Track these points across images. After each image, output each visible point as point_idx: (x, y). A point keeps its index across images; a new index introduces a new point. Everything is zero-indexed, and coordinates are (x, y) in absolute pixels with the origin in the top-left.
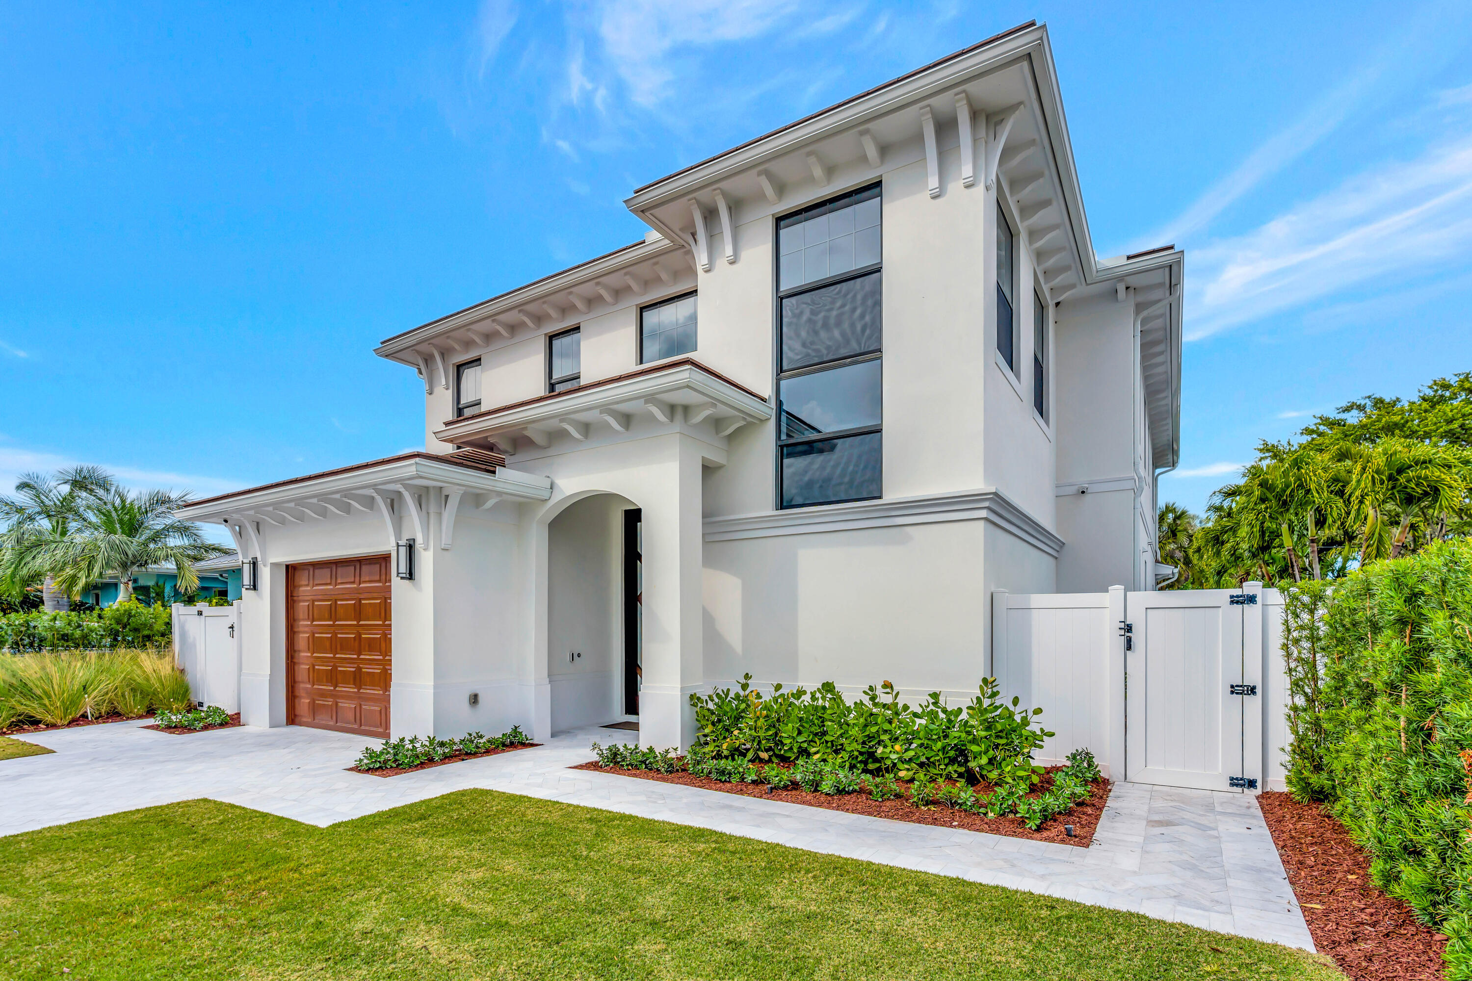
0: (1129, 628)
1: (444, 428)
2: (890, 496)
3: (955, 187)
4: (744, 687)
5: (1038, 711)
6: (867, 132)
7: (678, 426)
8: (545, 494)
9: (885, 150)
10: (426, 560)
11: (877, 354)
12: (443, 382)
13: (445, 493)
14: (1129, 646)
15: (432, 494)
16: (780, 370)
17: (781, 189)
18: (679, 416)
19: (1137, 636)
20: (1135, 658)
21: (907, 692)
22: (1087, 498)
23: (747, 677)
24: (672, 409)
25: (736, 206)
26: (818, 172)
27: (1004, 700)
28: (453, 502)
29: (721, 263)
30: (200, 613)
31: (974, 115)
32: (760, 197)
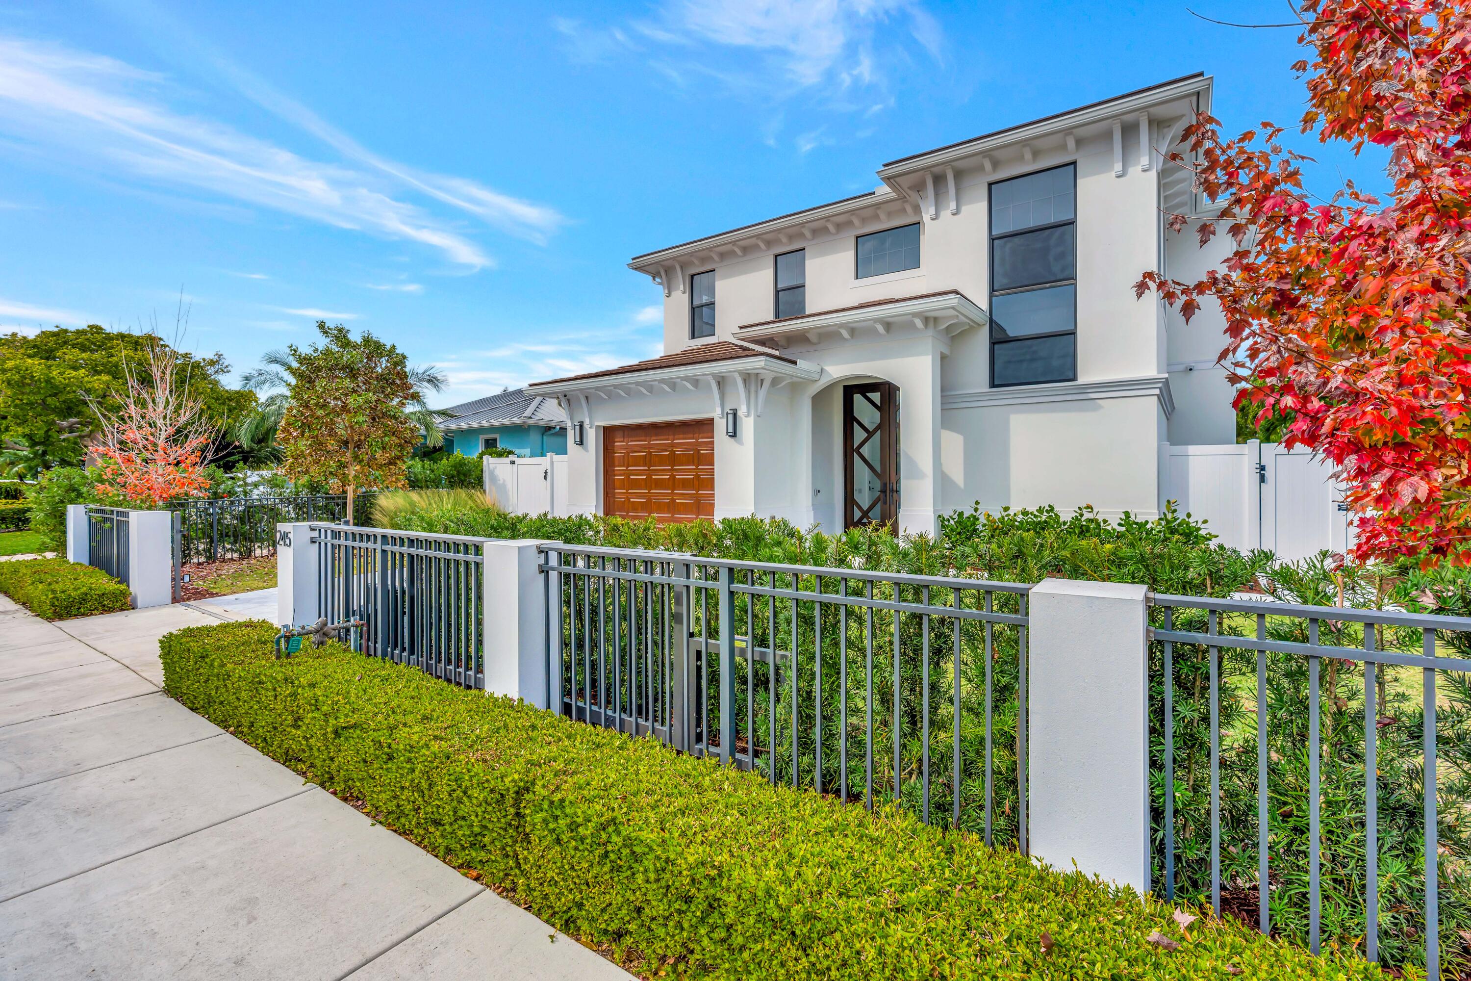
0: (1263, 468)
1: (738, 331)
2: (1083, 378)
3: (1135, 171)
4: (976, 510)
5: (1205, 522)
6: (1071, 133)
7: (930, 332)
8: (817, 377)
9: (1079, 142)
10: (747, 425)
11: (1072, 281)
12: (682, 287)
13: (761, 377)
14: (1262, 479)
15: (753, 378)
16: (992, 290)
17: (996, 164)
18: (931, 324)
19: (1269, 474)
20: (1267, 488)
21: (1104, 513)
22: (1193, 373)
23: (977, 503)
24: (926, 320)
25: (959, 175)
26: (1028, 156)
27: (1181, 516)
28: (767, 384)
29: (946, 214)
30: (513, 463)
31: (1151, 122)
32: (981, 168)
